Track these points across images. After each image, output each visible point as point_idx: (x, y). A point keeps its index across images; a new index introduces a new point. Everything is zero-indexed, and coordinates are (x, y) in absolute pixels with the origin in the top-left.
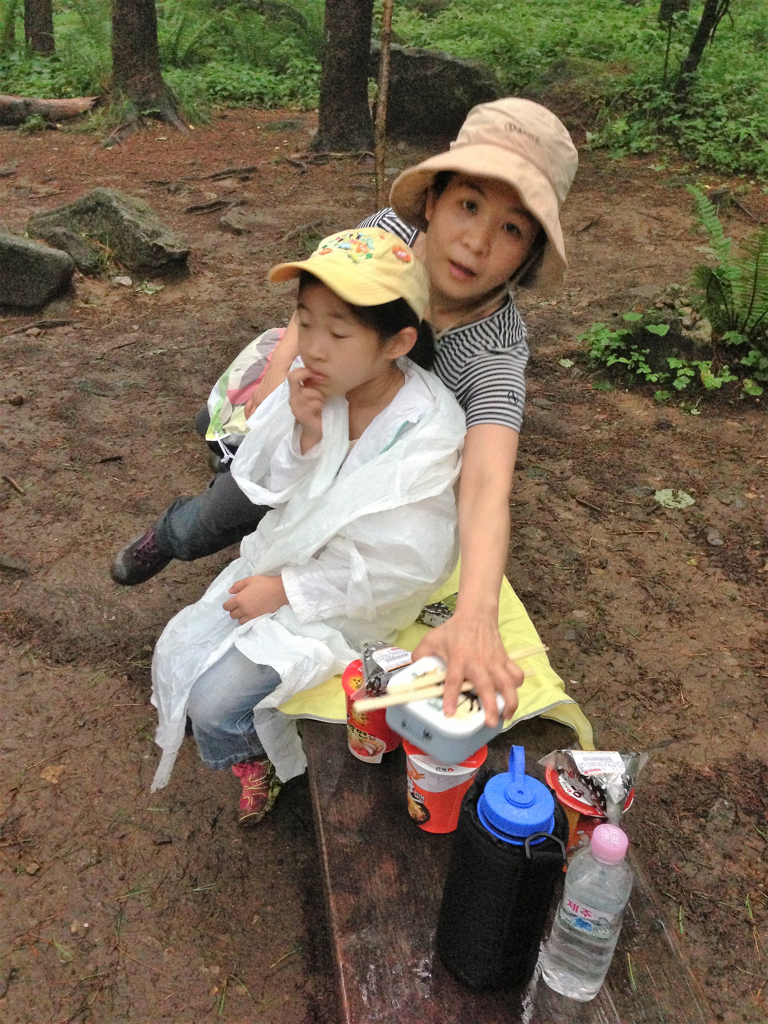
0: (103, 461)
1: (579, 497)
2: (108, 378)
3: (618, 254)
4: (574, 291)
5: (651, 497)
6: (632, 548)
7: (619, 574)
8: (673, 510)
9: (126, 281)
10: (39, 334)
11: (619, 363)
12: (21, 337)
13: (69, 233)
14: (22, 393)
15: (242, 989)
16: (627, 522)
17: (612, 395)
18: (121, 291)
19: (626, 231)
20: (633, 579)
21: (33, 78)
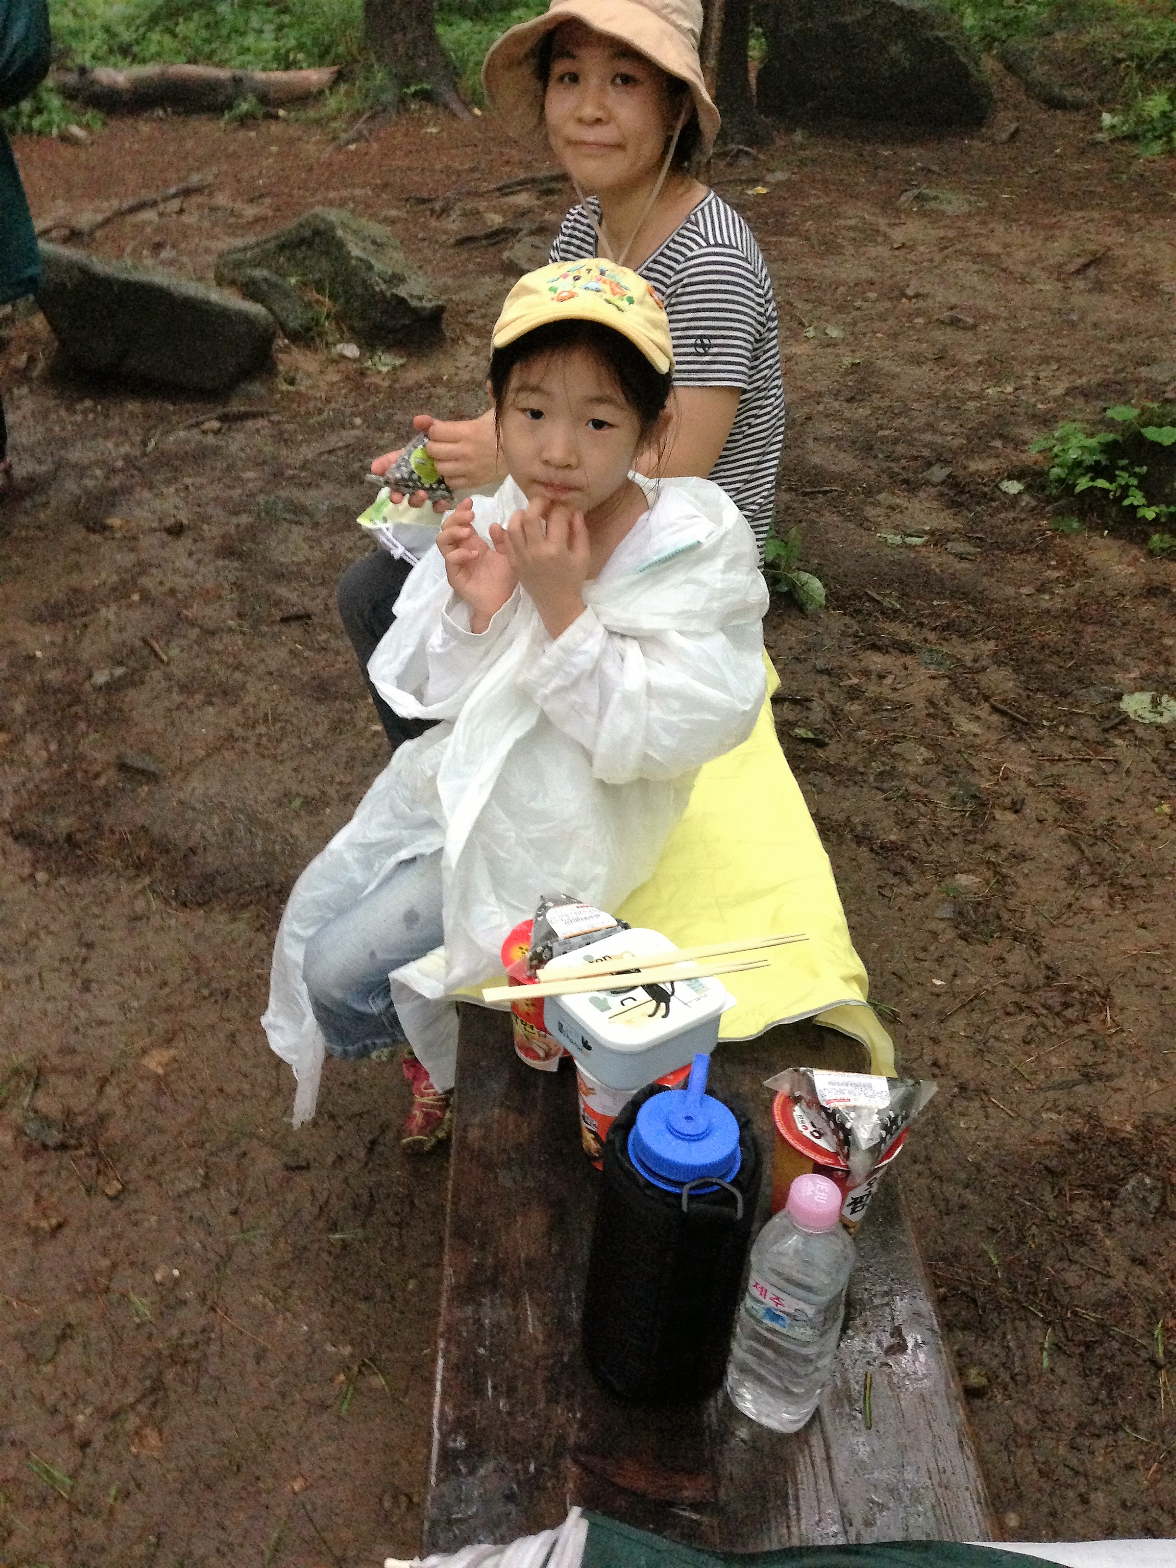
0: (285, 620)
1: (995, 700)
2: (307, 498)
3: (1129, 312)
4: (1045, 372)
5: (1115, 704)
6: (1068, 783)
7: (1040, 821)
8: (1147, 726)
9: (351, 350)
10: (220, 430)
11: (1095, 488)
12: (195, 435)
13: (274, 278)
14: (184, 517)
15: (378, 1381)
16: (1067, 742)
17: (1079, 540)
18: (342, 366)
19: (1147, 273)
20: (1062, 831)
21: (250, 40)
